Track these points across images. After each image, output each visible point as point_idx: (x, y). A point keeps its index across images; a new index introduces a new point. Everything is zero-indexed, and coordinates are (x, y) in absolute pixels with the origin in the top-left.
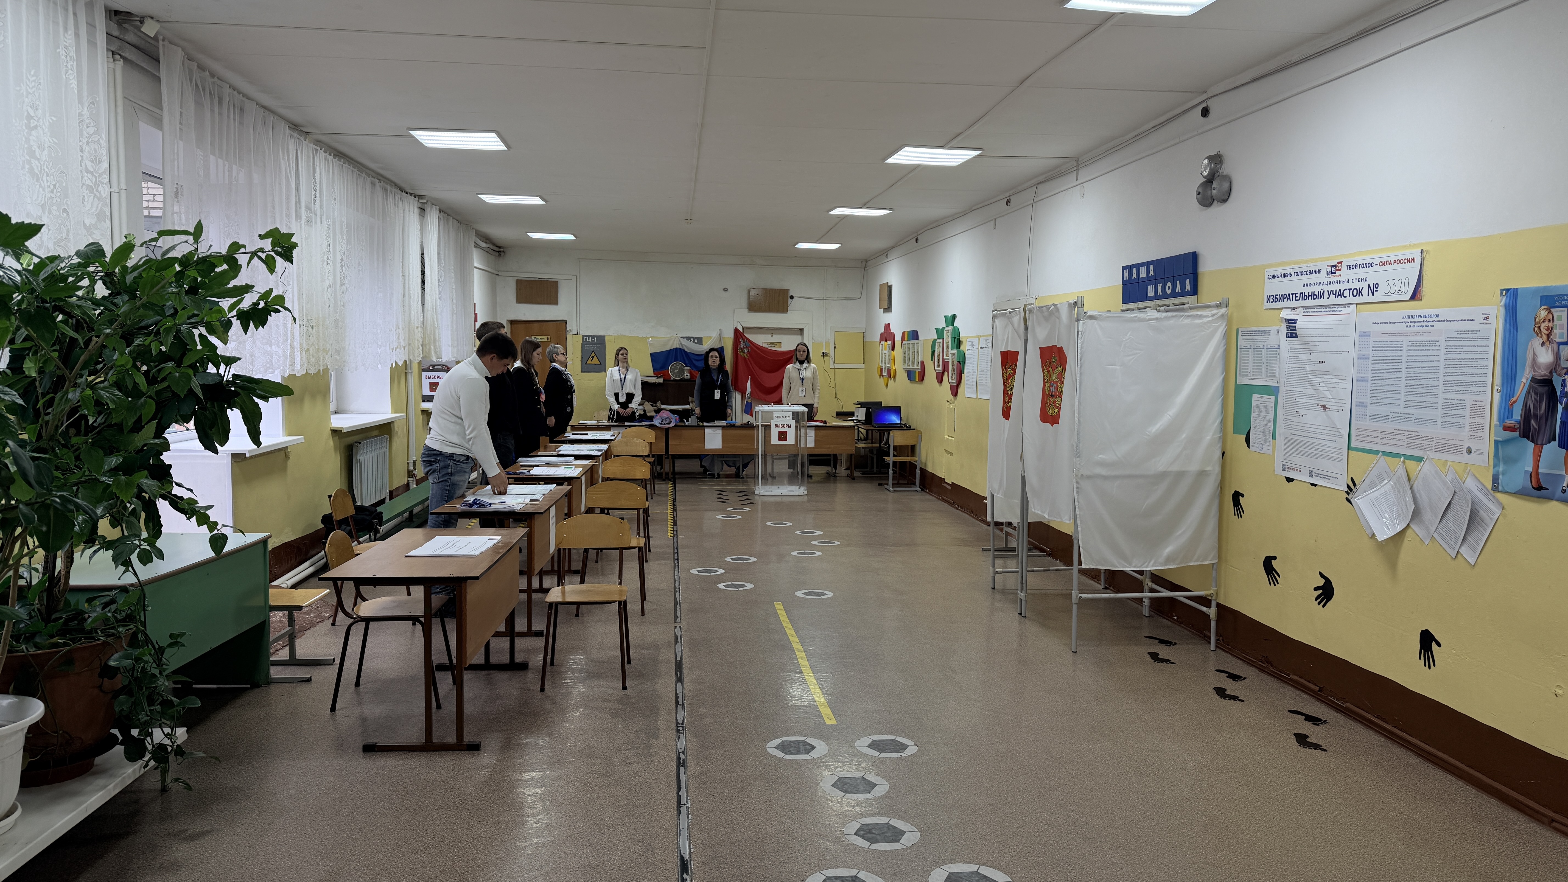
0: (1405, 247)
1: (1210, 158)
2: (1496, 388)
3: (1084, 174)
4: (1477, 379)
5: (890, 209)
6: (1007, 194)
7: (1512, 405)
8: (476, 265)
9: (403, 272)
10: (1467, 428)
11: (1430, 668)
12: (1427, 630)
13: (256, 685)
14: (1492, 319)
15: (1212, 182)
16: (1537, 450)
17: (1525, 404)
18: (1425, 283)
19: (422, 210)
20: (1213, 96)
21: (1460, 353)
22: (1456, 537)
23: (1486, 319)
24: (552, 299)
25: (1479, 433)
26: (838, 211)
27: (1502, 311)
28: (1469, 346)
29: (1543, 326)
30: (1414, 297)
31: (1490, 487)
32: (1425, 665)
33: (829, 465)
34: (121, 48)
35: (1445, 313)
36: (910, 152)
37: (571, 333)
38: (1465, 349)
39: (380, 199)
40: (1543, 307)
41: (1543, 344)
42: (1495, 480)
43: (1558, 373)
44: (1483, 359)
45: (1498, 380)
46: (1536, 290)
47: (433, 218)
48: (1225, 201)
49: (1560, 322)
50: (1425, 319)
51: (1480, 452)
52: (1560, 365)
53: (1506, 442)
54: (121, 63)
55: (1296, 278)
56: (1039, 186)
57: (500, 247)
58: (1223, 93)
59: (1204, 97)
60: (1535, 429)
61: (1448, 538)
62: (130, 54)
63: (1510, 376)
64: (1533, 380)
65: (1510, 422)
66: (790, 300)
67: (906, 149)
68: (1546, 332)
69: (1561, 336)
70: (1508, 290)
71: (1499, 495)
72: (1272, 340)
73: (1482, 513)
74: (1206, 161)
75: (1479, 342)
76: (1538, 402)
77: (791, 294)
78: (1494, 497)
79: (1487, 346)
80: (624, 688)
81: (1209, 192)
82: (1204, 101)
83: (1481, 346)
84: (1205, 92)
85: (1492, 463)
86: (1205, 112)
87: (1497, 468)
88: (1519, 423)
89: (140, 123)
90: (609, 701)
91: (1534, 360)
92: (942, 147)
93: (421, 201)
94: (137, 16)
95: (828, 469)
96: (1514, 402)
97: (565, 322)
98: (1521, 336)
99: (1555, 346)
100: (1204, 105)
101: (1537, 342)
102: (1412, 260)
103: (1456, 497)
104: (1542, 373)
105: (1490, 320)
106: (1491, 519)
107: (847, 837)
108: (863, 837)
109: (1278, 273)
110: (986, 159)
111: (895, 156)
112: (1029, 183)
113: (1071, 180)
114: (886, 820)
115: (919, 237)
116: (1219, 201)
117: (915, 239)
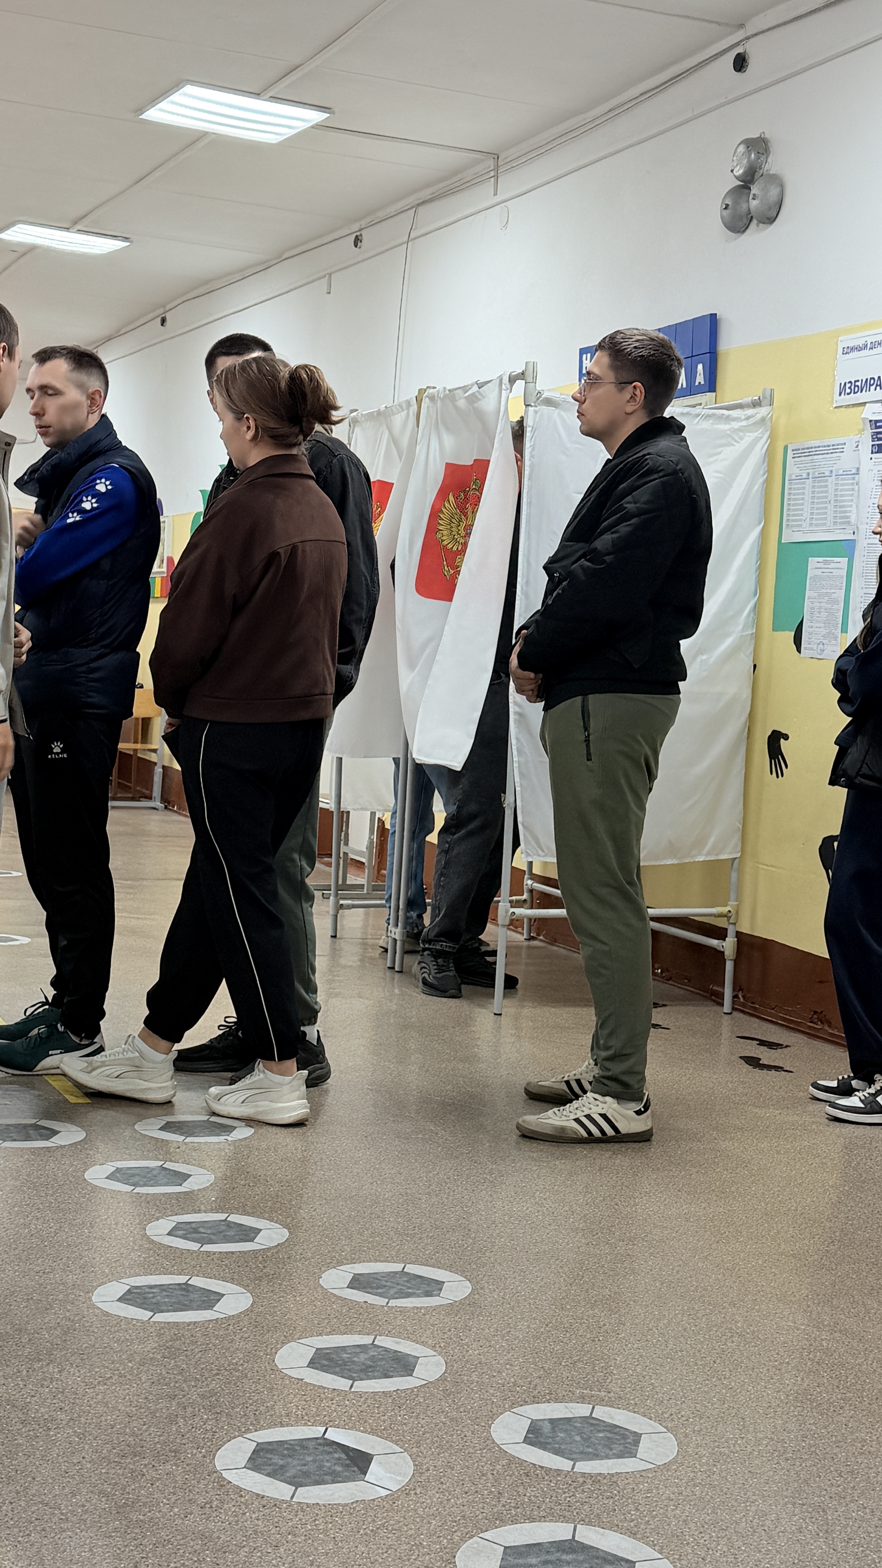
1: (750, 144)
3: (509, 184)
5: (126, 239)
6: (355, 227)
15: (750, 189)
20: (756, 35)
26: (18, 234)
36: (194, 97)
48: (771, 220)
56: (421, 209)
58: (774, 28)
59: (740, 35)
67: (189, 89)
72: (846, 462)
74: (742, 149)
81: (744, 206)
82: (737, 44)
84: (742, 26)
86: (740, 63)
92: (257, 95)
100: (739, 50)
107: (155, 1238)
108: (184, 1237)
109: (861, 342)
110: (333, 134)
111: (164, 105)
112: (399, 206)
113: (484, 195)
114: (222, 1216)
115: (168, 316)
116: (761, 222)
117: (159, 320)
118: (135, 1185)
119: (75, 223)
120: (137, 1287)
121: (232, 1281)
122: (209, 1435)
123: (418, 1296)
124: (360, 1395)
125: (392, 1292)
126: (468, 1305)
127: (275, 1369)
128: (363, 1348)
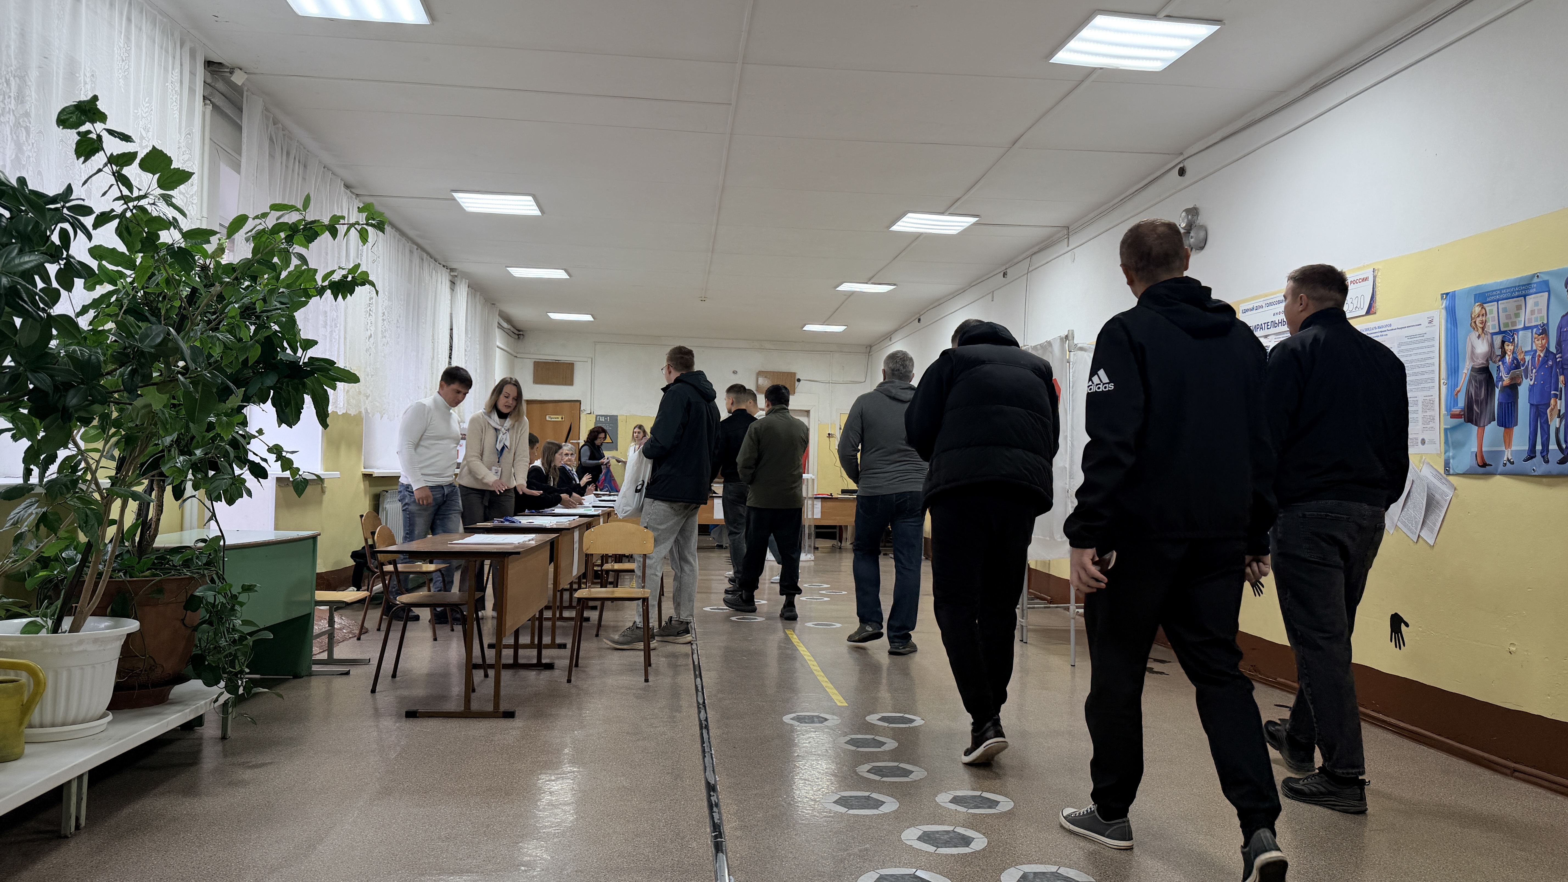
0: (1360, 269)
1: (1188, 211)
2: (1442, 381)
3: (1074, 241)
4: (1426, 376)
5: (894, 285)
6: (1004, 268)
7: (1457, 394)
8: (498, 344)
9: (433, 339)
10: (1421, 421)
11: (1400, 649)
12: (1396, 614)
13: (297, 676)
14: (1436, 322)
16: (1480, 431)
17: (1468, 391)
18: (1378, 297)
19: (453, 283)
20: (1189, 157)
21: (1411, 355)
22: (1416, 522)
23: (1431, 322)
24: (568, 380)
25: (1431, 425)
26: (846, 287)
27: (1444, 312)
28: (1418, 348)
29: (1478, 320)
30: (1368, 312)
31: (1442, 472)
32: (1396, 647)
33: (835, 539)
34: (211, 94)
35: (1396, 322)
36: (913, 218)
37: (585, 413)
38: (1415, 352)
39: (417, 267)
40: (1477, 304)
41: (1479, 337)
42: (1447, 464)
43: (1494, 360)
44: (1430, 358)
45: (1444, 374)
46: (1470, 290)
47: (462, 291)
48: (1202, 248)
49: (1492, 315)
50: (1380, 330)
51: (1432, 442)
52: (1494, 353)
53: (1454, 429)
54: (210, 107)
55: (1267, 308)
56: (1034, 257)
57: (519, 331)
58: (1197, 153)
59: (1181, 158)
60: (1478, 413)
61: (1410, 525)
62: (219, 101)
63: (1453, 370)
64: (1473, 369)
65: (1456, 410)
66: (796, 382)
67: (910, 215)
68: (1481, 326)
69: (1494, 326)
70: (1447, 294)
71: (1450, 478)
73: (1438, 496)
74: (1184, 214)
75: (1426, 344)
76: (1478, 389)
77: (798, 377)
78: (1446, 480)
79: (1433, 346)
80: (647, 680)
82: (1180, 163)
83: (1428, 347)
84: (1182, 154)
85: (1443, 450)
86: (1182, 172)
87: (1447, 454)
88: (1463, 410)
89: (221, 163)
90: (632, 689)
91: (1473, 352)
92: (942, 213)
93: (452, 274)
94: (228, 68)
95: (834, 542)
96: (1459, 392)
97: (580, 402)
98: (1461, 332)
99: (1489, 336)
100: (1181, 165)
101: (1474, 335)
102: (1366, 279)
103: (1414, 486)
104: (1480, 362)
105: (1434, 323)
106: (1446, 500)
107: (860, 773)
108: (874, 774)
109: (1251, 307)
110: (983, 227)
111: (899, 223)
112: (1024, 255)
113: (1062, 247)
114: (896, 764)
115: (921, 318)
116: (1197, 249)
117: (917, 320)
118: (858, 747)
119: (870, 280)
120: (844, 797)
121: (892, 796)
122: (858, 869)
123: (985, 808)
124: (939, 855)
125: (971, 805)
126: (1010, 814)
127: (900, 840)
128: (947, 832)
